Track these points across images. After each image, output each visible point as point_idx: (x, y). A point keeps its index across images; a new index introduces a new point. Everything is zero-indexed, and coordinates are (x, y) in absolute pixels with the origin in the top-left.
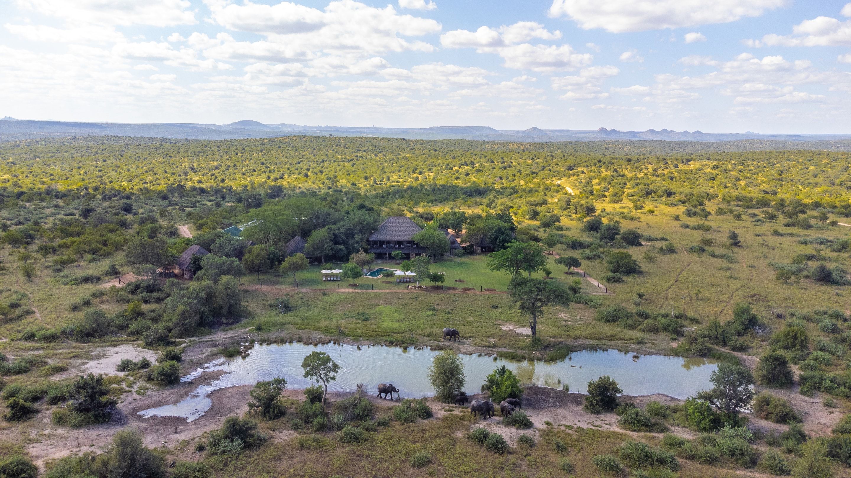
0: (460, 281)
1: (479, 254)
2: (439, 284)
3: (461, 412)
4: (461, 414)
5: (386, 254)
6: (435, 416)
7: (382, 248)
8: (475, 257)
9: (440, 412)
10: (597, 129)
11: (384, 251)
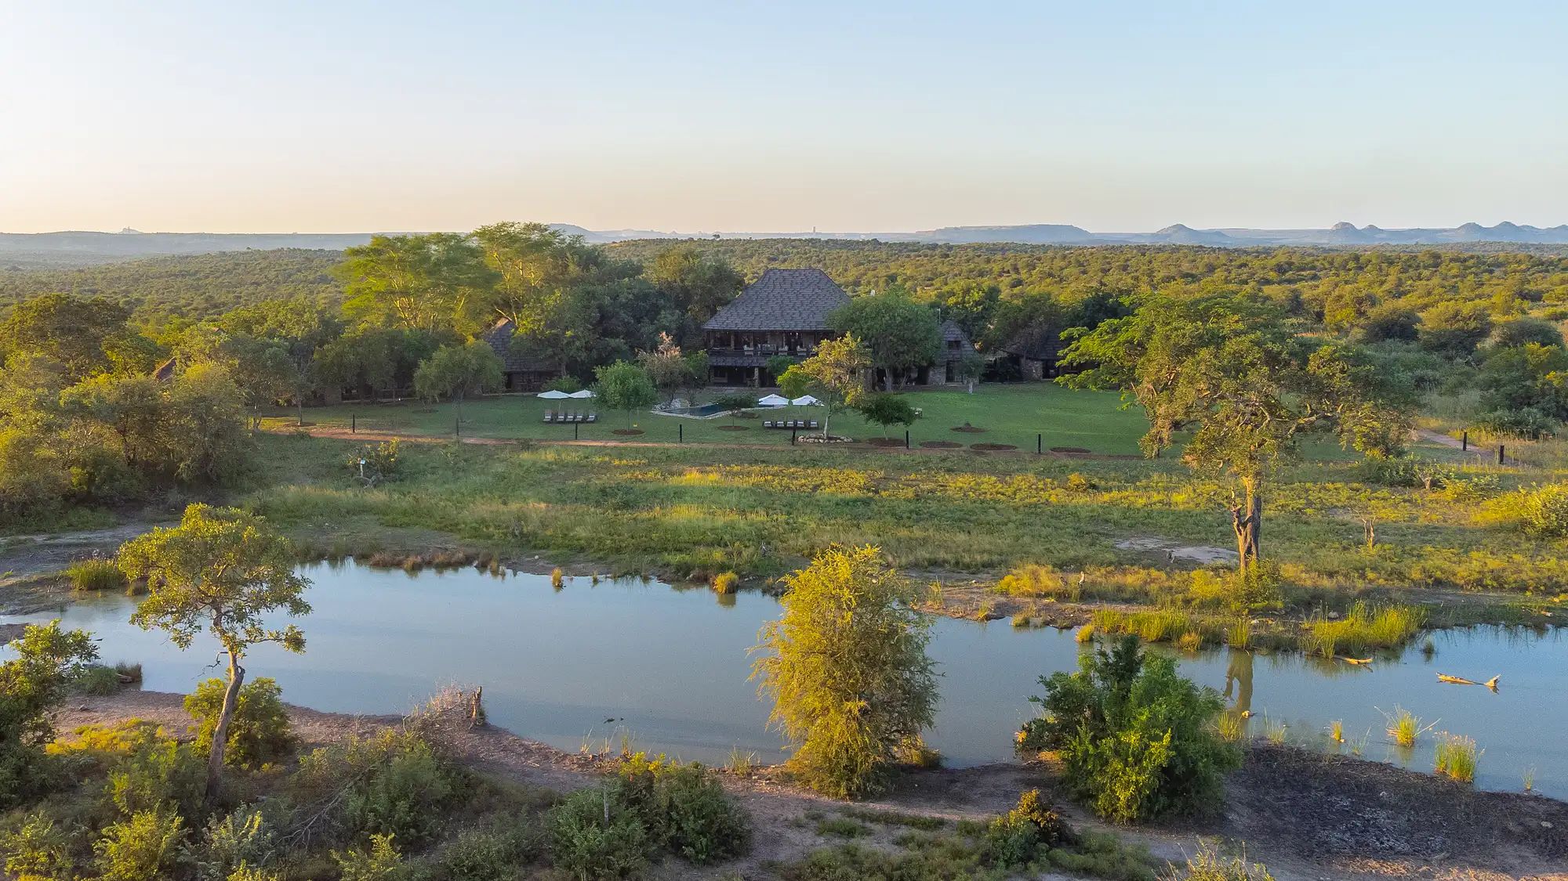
0: (968, 429)
1: (1037, 381)
2: (897, 430)
3: (902, 842)
4: (898, 854)
5: (750, 371)
6: (763, 853)
7: (742, 353)
8: (1021, 387)
9: (792, 835)
10: (1329, 226)
11: (746, 363)
